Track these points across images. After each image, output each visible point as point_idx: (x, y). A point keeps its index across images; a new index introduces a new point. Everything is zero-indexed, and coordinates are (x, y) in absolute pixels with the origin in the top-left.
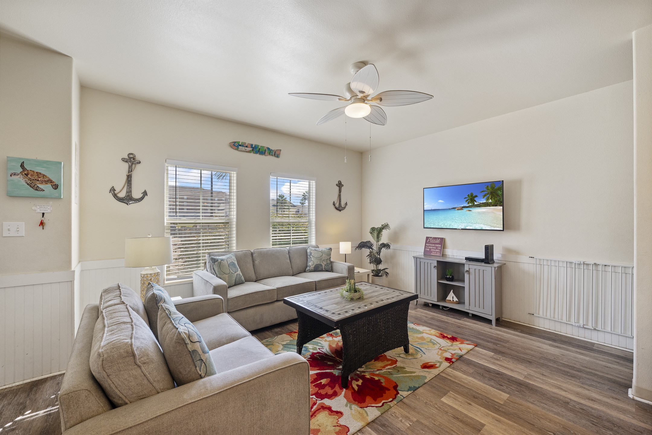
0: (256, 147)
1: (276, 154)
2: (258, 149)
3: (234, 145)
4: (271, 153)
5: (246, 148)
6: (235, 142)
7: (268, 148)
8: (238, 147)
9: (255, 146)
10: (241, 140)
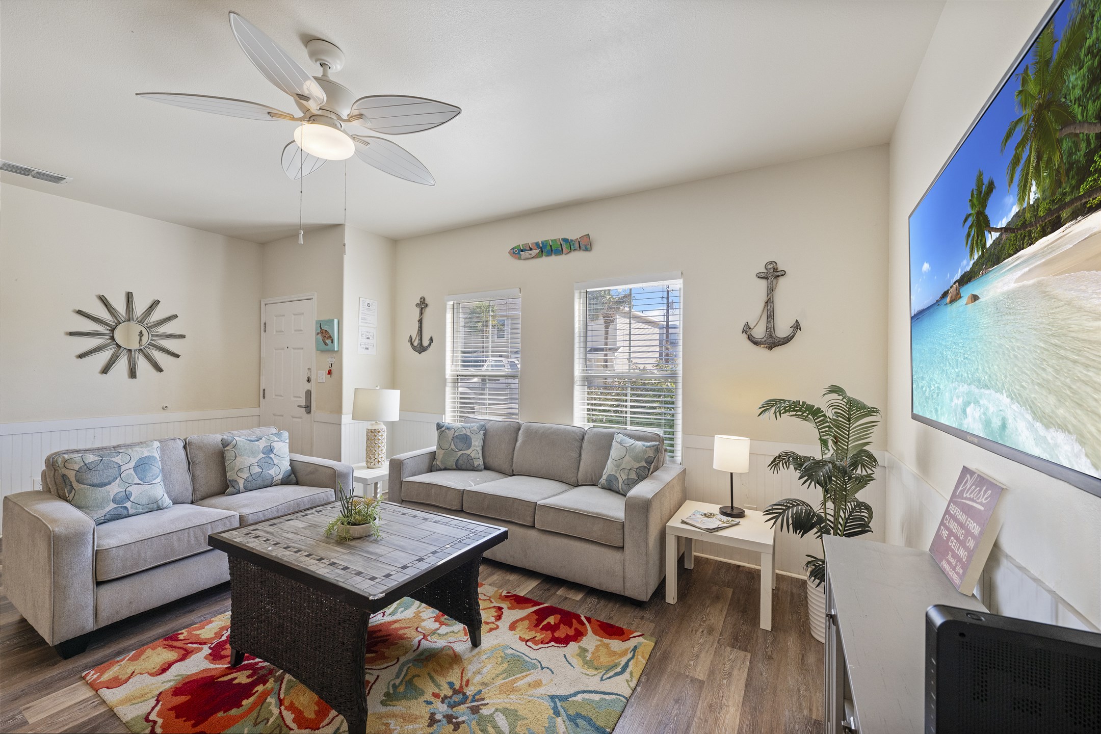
0: (545, 243)
1: (584, 244)
2: (549, 248)
3: (514, 253)
4: (572, 247)
5: (530, 252)
6: (513, 249)
7: (565, 240)
8: (519, 253)
9: (542, 243)
10: (520, 242)
